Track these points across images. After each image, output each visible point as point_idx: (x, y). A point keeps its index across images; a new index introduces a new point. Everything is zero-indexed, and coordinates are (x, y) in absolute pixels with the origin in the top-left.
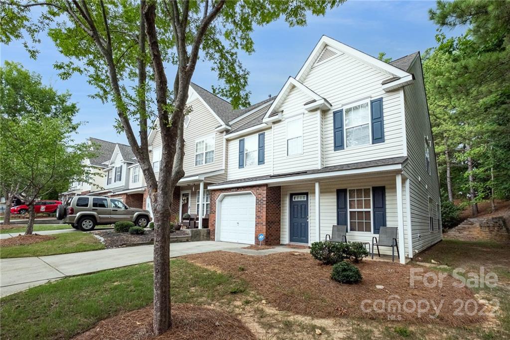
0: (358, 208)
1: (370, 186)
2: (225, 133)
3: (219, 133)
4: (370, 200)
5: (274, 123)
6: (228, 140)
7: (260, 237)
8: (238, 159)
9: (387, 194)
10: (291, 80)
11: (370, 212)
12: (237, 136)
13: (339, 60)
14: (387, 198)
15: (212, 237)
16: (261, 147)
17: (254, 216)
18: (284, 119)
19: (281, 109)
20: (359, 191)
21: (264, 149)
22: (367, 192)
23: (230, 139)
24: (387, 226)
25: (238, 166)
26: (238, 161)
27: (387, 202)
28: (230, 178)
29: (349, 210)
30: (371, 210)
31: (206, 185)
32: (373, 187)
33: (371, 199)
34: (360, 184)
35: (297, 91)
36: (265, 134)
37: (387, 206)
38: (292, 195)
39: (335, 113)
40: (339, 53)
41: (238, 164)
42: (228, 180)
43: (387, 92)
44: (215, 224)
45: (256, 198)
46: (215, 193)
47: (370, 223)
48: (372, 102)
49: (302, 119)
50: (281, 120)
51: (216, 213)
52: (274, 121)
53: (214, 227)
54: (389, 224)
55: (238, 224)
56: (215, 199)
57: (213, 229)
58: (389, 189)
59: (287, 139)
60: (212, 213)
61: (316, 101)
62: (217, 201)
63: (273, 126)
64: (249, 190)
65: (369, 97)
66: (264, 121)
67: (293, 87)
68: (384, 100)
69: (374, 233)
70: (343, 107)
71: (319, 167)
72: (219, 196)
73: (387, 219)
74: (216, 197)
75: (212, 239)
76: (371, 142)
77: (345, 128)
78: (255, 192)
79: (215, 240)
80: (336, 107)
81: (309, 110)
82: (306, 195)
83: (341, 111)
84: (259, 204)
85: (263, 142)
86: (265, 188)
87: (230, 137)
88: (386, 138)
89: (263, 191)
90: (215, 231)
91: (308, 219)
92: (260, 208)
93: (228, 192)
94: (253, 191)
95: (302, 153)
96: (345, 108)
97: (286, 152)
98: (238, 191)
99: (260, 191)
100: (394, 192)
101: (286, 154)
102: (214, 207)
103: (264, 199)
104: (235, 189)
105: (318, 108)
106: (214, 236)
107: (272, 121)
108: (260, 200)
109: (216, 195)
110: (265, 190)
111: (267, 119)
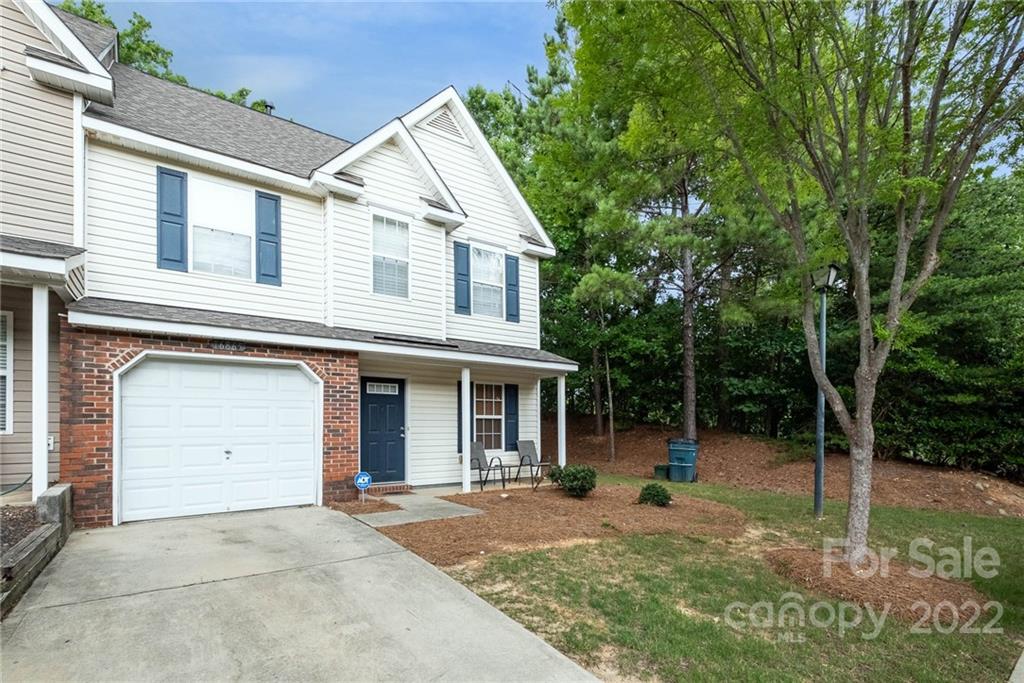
0: (487, 414)
1: (502, 382)
3: (29, 81)
4: (501, 402)
5: (336, 195)
7: (360, 481)
11: (500, 420)
12: (151, 151)
13: (461, 150)
14: (520, 402)
15: (95, 514)
16: (269, 237)
17: (319, 430)
18: (365, 202)
21: (277, 244)
22: (498, 388)
23: (98, 136)
24: (520, 440)
25: (154, 258)
27: (520, 408)
29: (476, 417)
30: (502, 417)
32: (506, 385)
33: (503, 400)
34: (490, 378)
36: (283, 203)
37: (520, 413)
38: (364, 381)
39: (457, 244)
40: (466, 141)
42: (88, 294)
43: (524, 253)
44: (111, 461)
45: (325, 382)
46: (98, 344)
47: (500, 436)
48: (508, 257)
49: (410, 226)
50: (356, 199)
51: (111, 422)
52: (342, 192)
53: (106, 476)
54: (522, 437)
55: (228, 456)
56: (107, 365)
57: (99, 484)
58: (523, 389)
59: (371, 253)
60: (81, 422)
61: (451, 211)
62: (116, 375)
63: (330, 201)
64: (295, 359)
65: (505, 248)
66: (317, 176)
67: (392, 142)
68: (520, 262)
69: (506, 450)
70: (470, 242)
71: (443, 337)
72: (132, 357)
73: (520, 430)
74: (114, 360)
75: (96, 520)
76: (505, 318)
77: (472, 280)
78: (319, 368)
79: (115, 523)
80: (459, 235)
81: (432, 218)
82: (402, 383)
83: (467, 247)
84: (337, 400)
85: (274, 222)
86: (353, 362)
87: (115, 137)
88: (521, 318)
89: (347, 366)
90: (111, 490)
91: (403, 432)
92: (338, 409)
93: (193, 349)
94: (314, 363)
95: (410, 299)
96: (473, 245)
97: (371, 281)
98: (247, 355)
99: (338, 365)
100: (528, 394)
101: (371, 288)
102: (95, 399)
103: (352, 389)
104: (234, 348)
105: (444, 223)
106: (109, 508)
107: (335, 190)
108: (338, 388)
109: (108, 353)
110: (355, 367)
111: (325, 177)
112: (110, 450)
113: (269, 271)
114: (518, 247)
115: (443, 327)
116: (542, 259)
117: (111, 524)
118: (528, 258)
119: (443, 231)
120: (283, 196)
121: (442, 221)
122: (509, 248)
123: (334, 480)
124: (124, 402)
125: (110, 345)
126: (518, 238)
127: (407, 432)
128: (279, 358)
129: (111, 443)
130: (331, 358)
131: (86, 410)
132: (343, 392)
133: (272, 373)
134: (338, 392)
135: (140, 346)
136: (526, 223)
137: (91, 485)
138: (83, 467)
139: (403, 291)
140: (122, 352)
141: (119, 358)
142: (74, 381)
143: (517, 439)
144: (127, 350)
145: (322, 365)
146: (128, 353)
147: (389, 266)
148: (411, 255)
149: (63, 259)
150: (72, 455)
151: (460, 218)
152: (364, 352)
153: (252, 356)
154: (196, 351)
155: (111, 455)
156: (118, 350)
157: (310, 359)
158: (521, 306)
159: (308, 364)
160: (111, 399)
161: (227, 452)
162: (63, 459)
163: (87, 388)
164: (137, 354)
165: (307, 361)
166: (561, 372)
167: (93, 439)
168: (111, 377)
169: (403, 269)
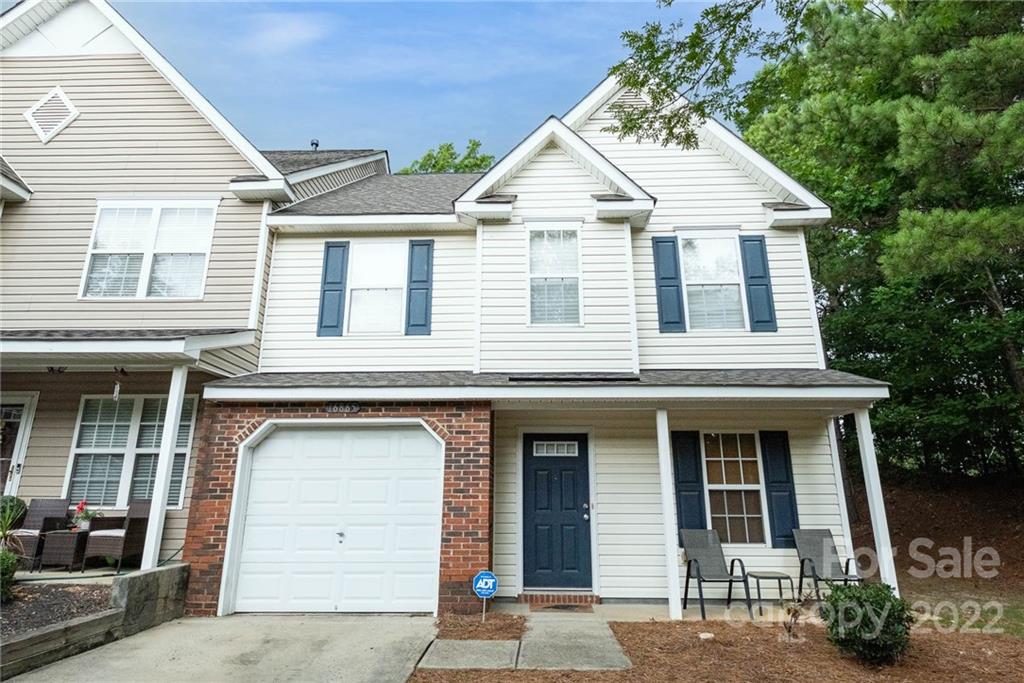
0: (728, 482)
1: (754, 428)
2: (266, 207)
3: (237, 202)
4: (756, 462)
5: (485, 222)
6: (275, 234)
7: (481, 584)
8: (317, 303)
9: (792, 451)
10: (552, 126)
11: (758, 492)
12: (320, 230)
14: (795, 460)
15: (204, 600)
16: (420, 285)
17: (438, 508)
18: (518, 220)
19: (510, 191)
20: (729, 439)
21: (428, 290)
22: (748, 439)
24: (801, 527)
25: (315, 328)
26: (316, 311)
27: (795, 470)
28: (267, 364)
29: (707, 487)
30: (761, 487)
31: (198, 380)
32: (761, 433)
33: (760, 459)
34: (731, 423)
35: (560, 158)
36: (436, 246)
37: (797, 479)
38: (529, 440)
39: (657, 241)
41: (316, 319)
42: (260, 371)
43: (773, 228)
44: (225, 540)
45: (447, 444)
46: (230, 417)
47: (760, 520)
48: (744, 240)
49: (579, 234)
50: (508, 220)
51: (231, 497)
52: (491, 216)
53: (218, 557)
54: (806, 522)
55: (341, 539)
56: (236, 437)
57: (212, 566)
58: (797, 437)
59: (529, 276)
60: (206, 498)
61: (631, 200)
62: (241, 447)
63: (480, 229)
64: (412, 416)
65: (738, 228)
66: (459, 207)
67: (552, 145)
68: (768, 241)
69: (775, 546)
70: (677, 233)
71: (635, 369)
72: (256, 428)
73: (801, 509)
74: (241, 432)
75: (203, 608)
76: (748, 327)
77: (684, 283)
78: (440, 424)
79: (219, 613)
80: (658, 227)
81: (607, 215)
82: (582, 440)
83: (673, 241)
84: (462, 467)
85: (426, 268)
86: (485, 414)
87: (290, 226)
88: (779, 323)
89: (475, 421)
90: (221, 574)
91: (587, 511)
92: (462, 479)
93: (309, 415)
94: (434, 419)
95: (582, 324)
96: (681, 236)
97: (527, 311)
98: (361, 417)
99: (464, 420)
100: (813, 445)
101: (528, 318)
102: (219, 473)
103: (481, 451)
104: (347, 409)
105: (627, 218)
106: (215, 595)
107: (483, 217)
108: (462, 451)
109: (237, 426)
110: (485, 421)
111: (468, 205)
112: (226, 528)
113: (418, 321)
114: (759, 222)
115: (634, 354)
116: (806, 228)
117: (215, 614)
118: (779, 233)
119: (627, 229)
120: (436, 239)
121: (624, 215)
122: (744, 226)
123: (454, 579)
124: (253, 476)
125: (240, 417)
126: (761, 209)
127: (593, 512)
128: (394, 416)
129: (228, 521)
130: (455, 412)
131: (213, 485)
132: (469, 455)
133: (395, 436)
134: (462, 455)
135: (264, 416)
136: (769, 185)
137: (205, 567)
138: (201, 545)
139: (572, 315)
140: (248, 423)
141: (245, 429)
142: (207, 455)
143: (795, 524)
144: (253, 421)
145: (445, 421)
146: (253, 425)
147: (551, 288)
148: (582, 268)
149: (183, 338)
150: (195, 533)
151: (648, 205)
152: (499, 401)
153: (366, 417)
154: (312, 417)
155: (226, 534)
156: (246, 420)
157: (429, 416)
158: (777, 306)
159: (427, 421)
160: (234, 473)
161: (341, 535)
162: (188, 536)
163: (217, 461)
164: (260, 424)
165: (427, 418)
166: (861, 403)
167: (213, 516)
168: (237, 450)
169: (572, 288)
